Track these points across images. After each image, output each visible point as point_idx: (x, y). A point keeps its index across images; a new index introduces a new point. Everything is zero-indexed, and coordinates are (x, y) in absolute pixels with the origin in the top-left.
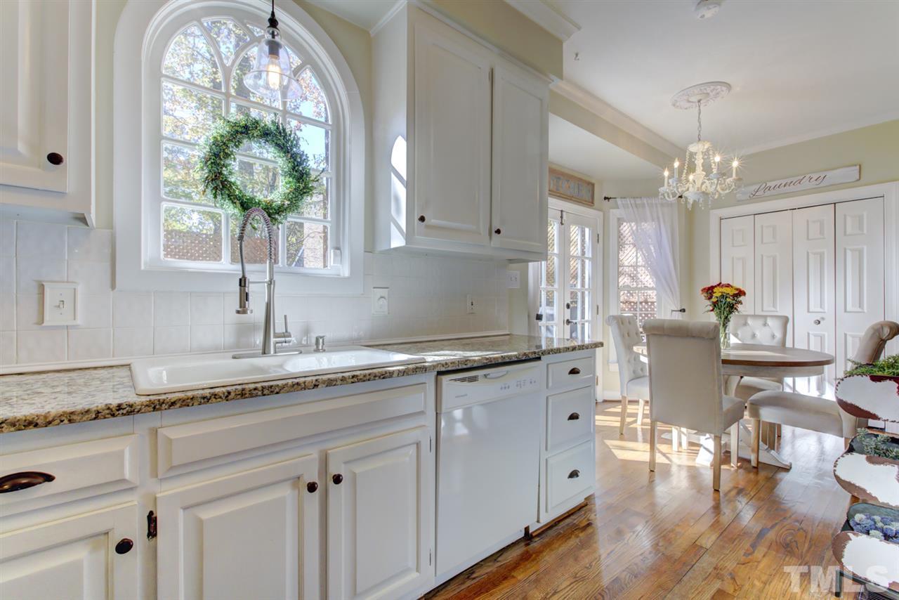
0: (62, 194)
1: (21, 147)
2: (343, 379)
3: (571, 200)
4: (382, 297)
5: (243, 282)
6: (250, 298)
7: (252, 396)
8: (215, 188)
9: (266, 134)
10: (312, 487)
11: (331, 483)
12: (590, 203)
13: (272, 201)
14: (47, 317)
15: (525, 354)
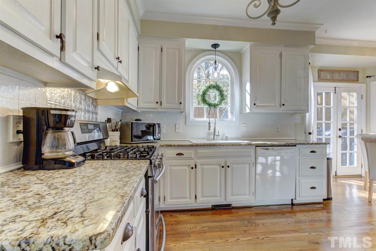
0: (181, 109)
1: (176, 102)
2: (230, 145)
3: (341, 81)
4: (245, 126)
5: (209, 123)
6: (211, 127)
7: (211, 146)
8: (203, 102)
9: (214, 87)
10: (223, 167)
11: (227, 167)
12: (357, 80)
13: (215, 103)
14: (176, 130)
15: (288, 144)
